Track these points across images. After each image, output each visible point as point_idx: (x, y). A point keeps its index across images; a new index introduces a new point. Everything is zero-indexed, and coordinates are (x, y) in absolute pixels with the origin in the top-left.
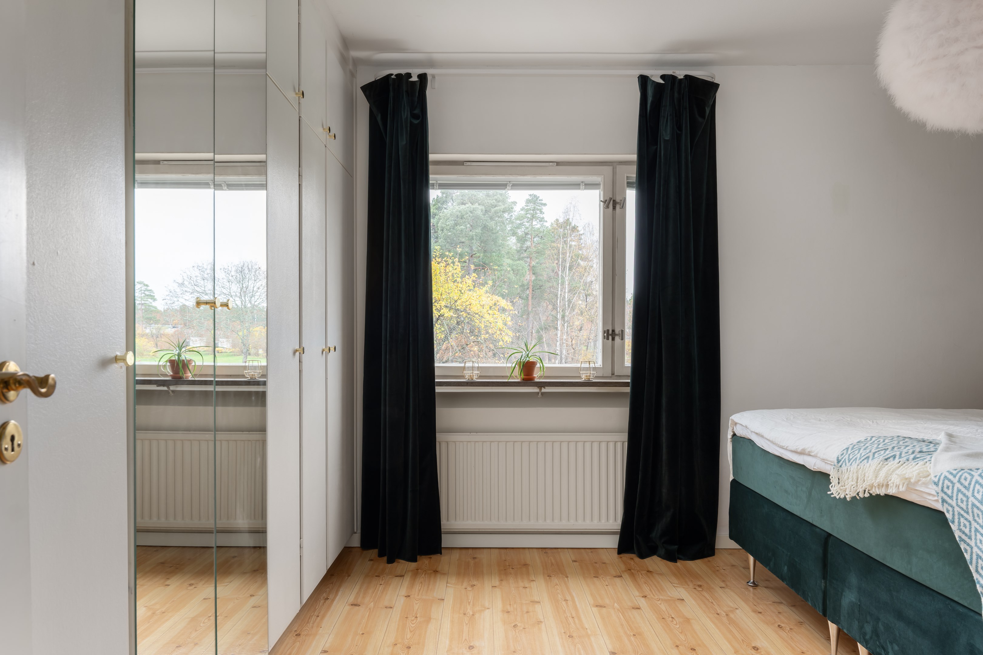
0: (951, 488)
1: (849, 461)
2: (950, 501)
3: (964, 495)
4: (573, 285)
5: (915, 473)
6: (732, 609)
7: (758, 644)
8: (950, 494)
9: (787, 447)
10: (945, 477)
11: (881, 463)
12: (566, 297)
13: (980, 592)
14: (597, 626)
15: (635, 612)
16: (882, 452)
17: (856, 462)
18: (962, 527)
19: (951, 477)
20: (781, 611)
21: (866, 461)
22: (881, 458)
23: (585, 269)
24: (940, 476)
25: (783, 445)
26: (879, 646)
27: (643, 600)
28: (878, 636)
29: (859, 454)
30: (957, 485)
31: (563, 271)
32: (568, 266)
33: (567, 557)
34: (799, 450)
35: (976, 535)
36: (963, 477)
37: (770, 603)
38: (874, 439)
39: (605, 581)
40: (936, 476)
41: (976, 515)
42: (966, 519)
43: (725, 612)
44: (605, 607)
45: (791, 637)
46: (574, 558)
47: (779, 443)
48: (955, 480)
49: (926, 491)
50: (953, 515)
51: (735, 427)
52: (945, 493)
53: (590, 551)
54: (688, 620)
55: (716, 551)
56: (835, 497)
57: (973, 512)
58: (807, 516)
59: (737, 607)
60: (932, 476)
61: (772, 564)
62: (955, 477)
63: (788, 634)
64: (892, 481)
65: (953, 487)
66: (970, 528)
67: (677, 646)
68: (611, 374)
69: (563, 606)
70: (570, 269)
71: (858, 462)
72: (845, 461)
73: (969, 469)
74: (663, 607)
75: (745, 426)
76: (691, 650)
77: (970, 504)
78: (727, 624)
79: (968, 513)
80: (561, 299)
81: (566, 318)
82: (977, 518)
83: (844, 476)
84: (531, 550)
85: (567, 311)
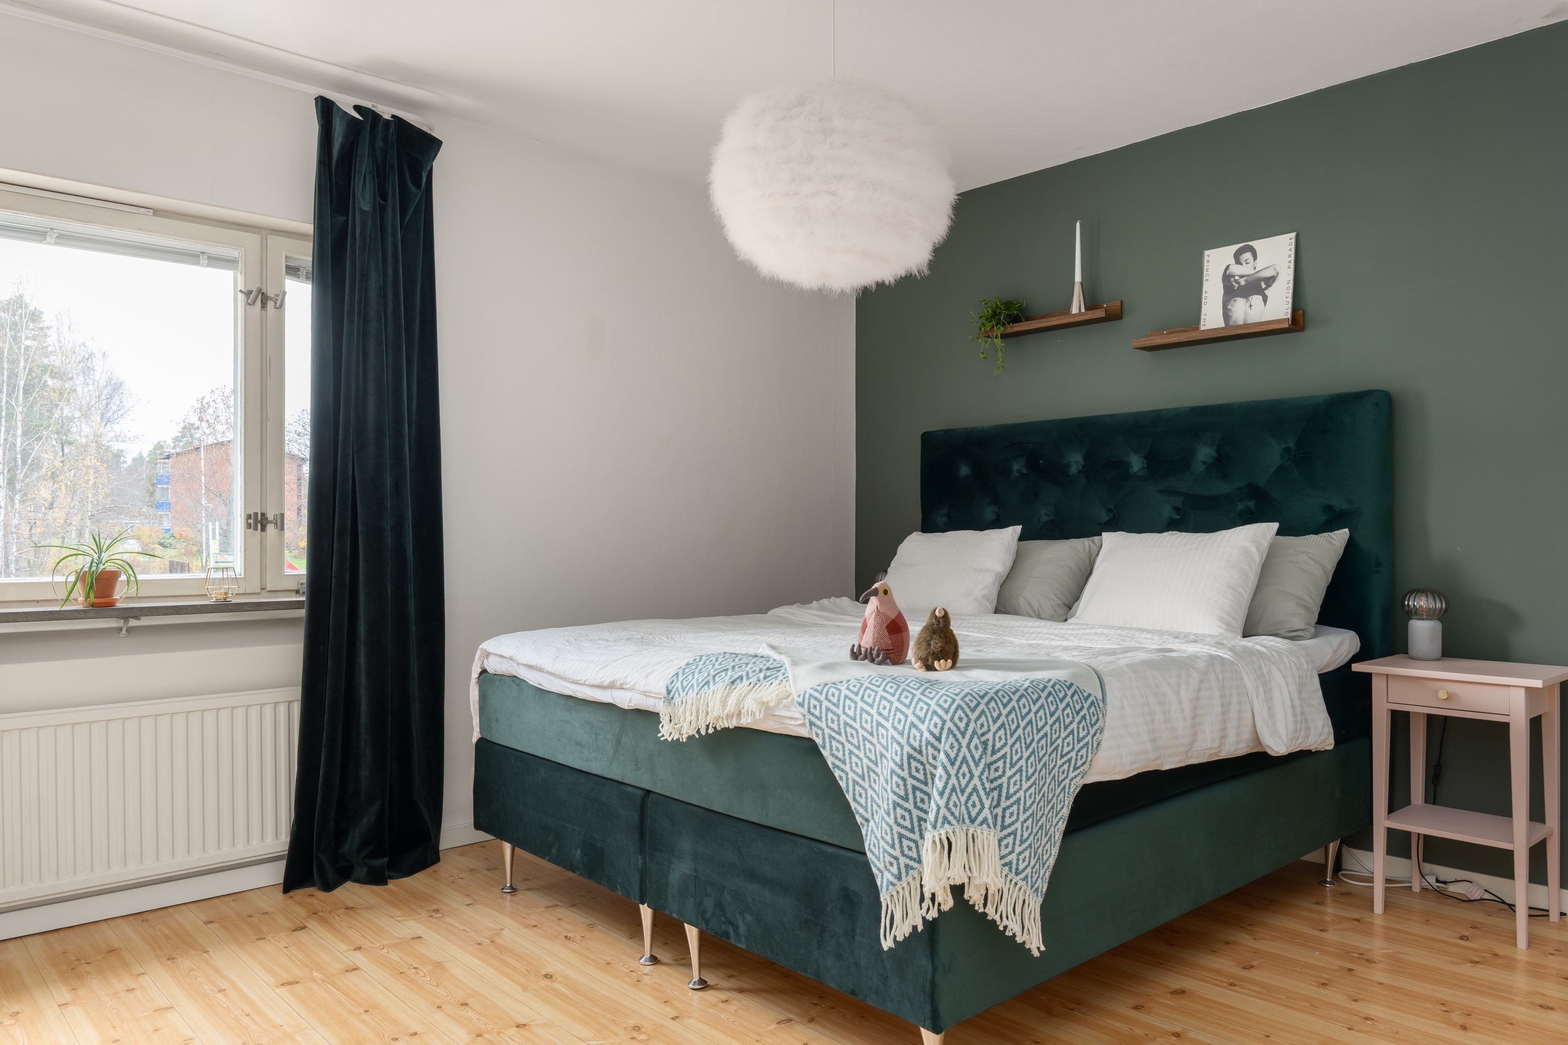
0: (818, 707)
1: (684, 691)
2: (818, 723)
3: (834, 713)
4: (32, 422)
5: (774, 695)
6: (495, 932)
7: (549, 970)
8: (818, 715)
9: (585, 681)
10: (811, 695)
11: (728, 687)
12: (19, 444)
13: (859, 823)
14: (298, 1017)
15: (351, 975)
16: (723, 674)
17: (693, 691)
18: (834, 752)
19: (816, 695)
20: (561, 917)
21: (706, 687)
22: (726, 681)
23: (61, 393)
24: (804, 695)
25: (579, 679)
26: (724, 923)
27: (357, 954)
28: (723, 910)
29: (695, 680)
30: (825, 703)
31: (9, 395)
32: (22, 385)
33: (191, 920)
34: (606, 684)
35: (850, 758)
36: (830, 693)
37: (542, 909)
38: (704, 659)
39: (279, 941)
40: (799, 696)
41: (849, 735)
42: (838, 742)
43: (488, 939)
44: (297, 983)
45: (586, 947)
46: (204, 918)
47: (570, 677)
48: (822, 698)
49: (788, 716)
50: (824, 738)
51: (485, 660)
52: (813, 714)
53: (229, 899)
54: (439, 966)
55: (441, 854)
56: (666, 740)
57: (846, 732)
58: (614, 772)
59: (502, 927)
60: (796, 698)
61: (554, 851)
62: (821, 693)
63: (581, 946)
64: (745, 708)
65: (821, 706)
66: (844, 751)
67: (439, 1007)
68: (260, 590)
69: (220, 1002)
70: (27, 392)
71: (696, 690)
72: (678, 691)
73: (832, 684)
74: (394, 956)
75: (509, 657)
76: (461, 1007)
77: (842, 723)
78: (498, 955)
79: (839, 734)
80: (6, 447)
81: (17, 485)
82: (850, 739)
83: (677, 710)
84: (111, 923)
85: (20, 471)
